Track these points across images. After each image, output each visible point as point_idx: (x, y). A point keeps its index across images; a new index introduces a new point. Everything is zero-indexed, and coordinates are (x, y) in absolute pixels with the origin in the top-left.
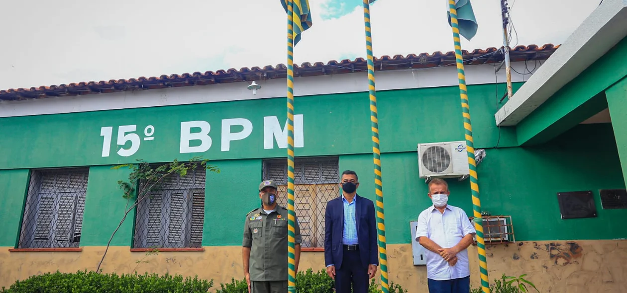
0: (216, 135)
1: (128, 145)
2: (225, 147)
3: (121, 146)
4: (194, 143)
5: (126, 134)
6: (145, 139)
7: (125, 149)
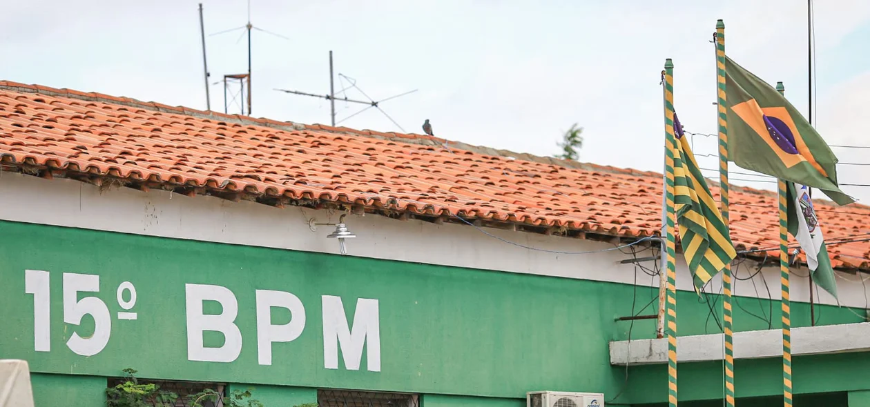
0: (247, 322)
1: (87, 326)
2: (265, 357)
3: (72, 328)
4: (214, 339)
5: (81, 295)
6: (121, 316)
7: (81, 335)
